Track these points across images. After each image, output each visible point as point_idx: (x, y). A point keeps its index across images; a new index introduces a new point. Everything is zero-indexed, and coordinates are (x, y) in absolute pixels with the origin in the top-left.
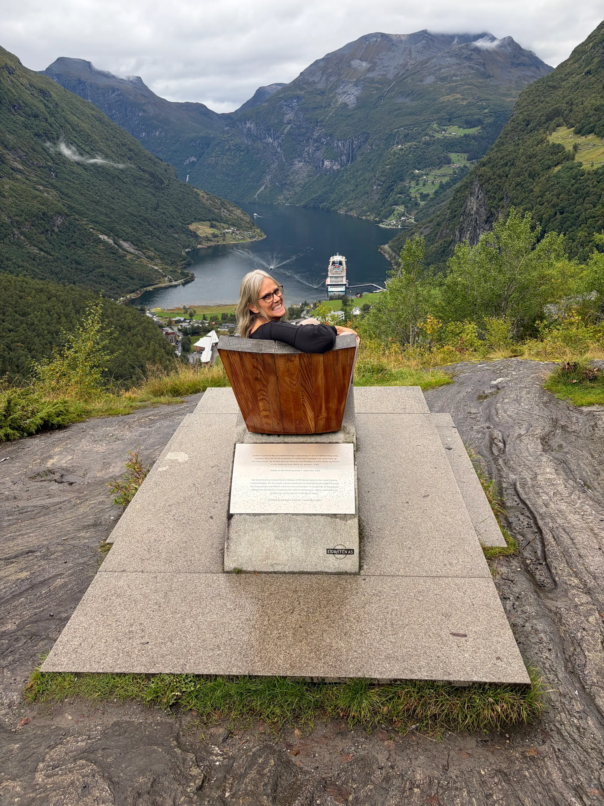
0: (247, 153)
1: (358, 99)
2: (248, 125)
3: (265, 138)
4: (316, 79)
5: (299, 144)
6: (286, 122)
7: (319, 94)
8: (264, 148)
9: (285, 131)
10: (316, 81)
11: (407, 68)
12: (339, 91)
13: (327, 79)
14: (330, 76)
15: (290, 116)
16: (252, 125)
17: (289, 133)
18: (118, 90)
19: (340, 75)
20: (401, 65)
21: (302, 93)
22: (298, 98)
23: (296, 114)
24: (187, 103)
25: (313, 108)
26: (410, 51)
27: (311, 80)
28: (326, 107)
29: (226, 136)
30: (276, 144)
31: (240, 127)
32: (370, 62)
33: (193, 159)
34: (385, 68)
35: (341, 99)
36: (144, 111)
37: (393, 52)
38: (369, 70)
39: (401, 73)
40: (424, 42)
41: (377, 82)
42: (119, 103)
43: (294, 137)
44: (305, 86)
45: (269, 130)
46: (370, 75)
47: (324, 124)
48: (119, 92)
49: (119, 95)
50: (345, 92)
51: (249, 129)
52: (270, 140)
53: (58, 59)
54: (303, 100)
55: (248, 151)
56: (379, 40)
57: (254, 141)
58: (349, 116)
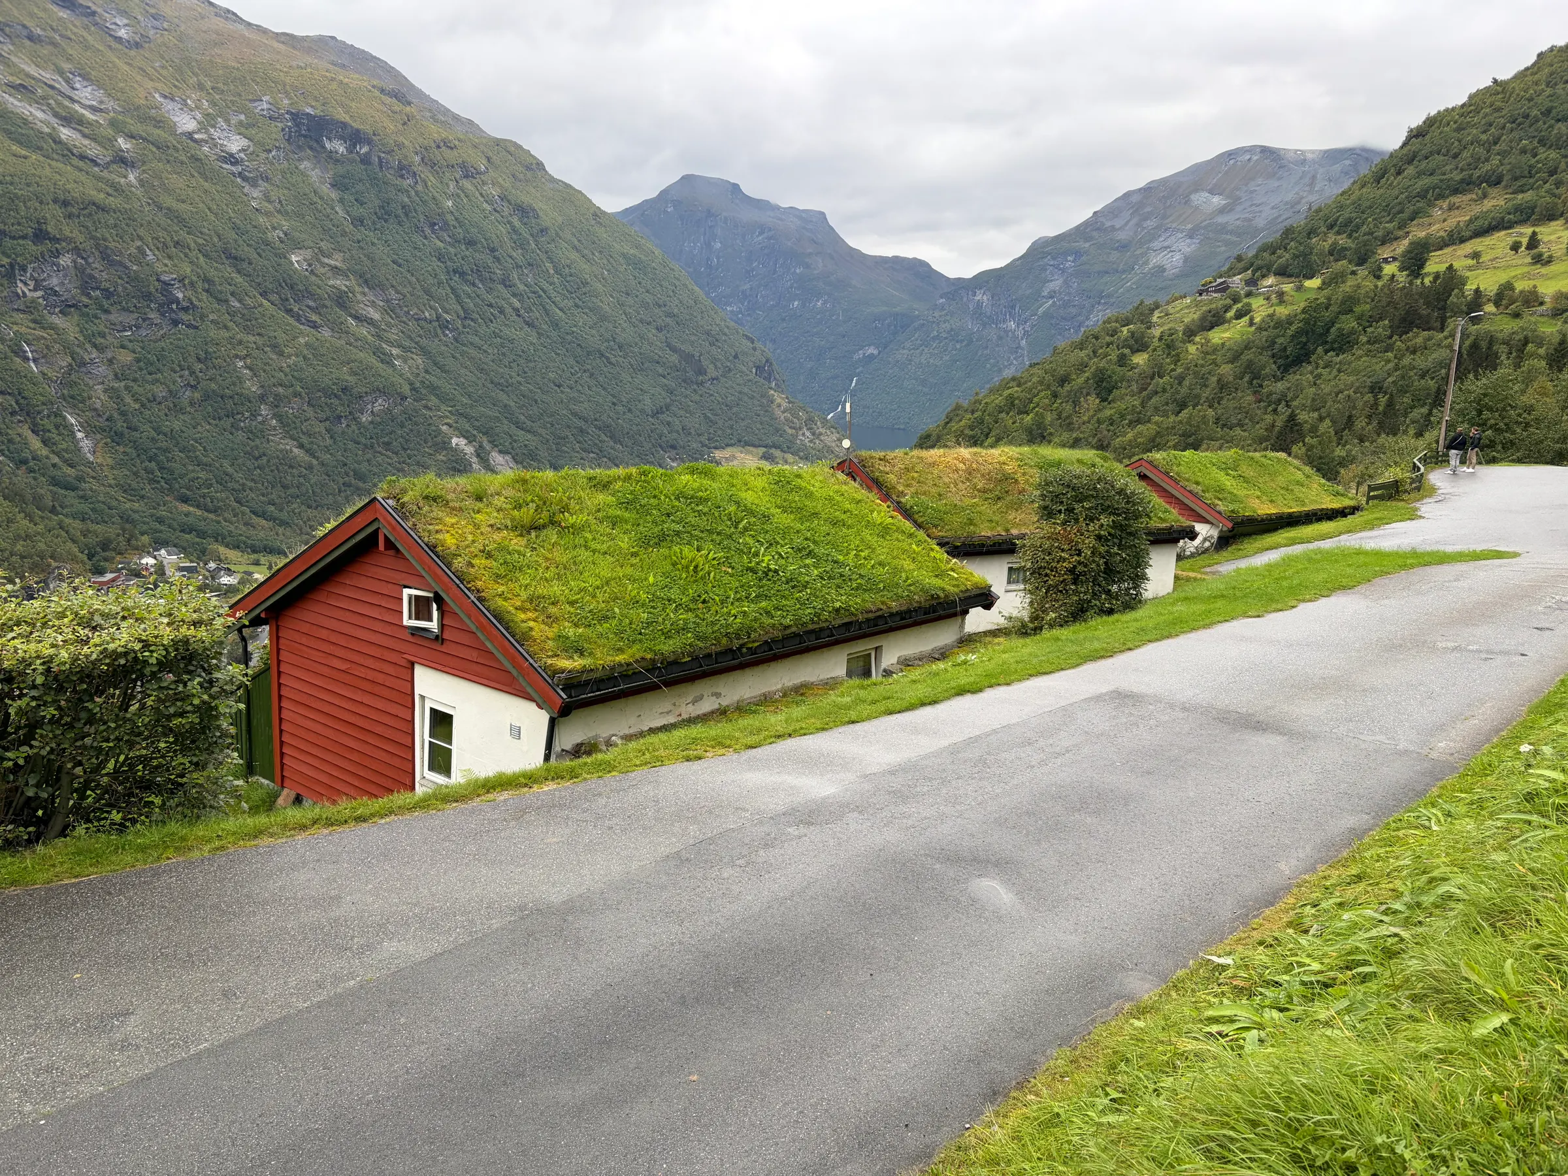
0: (968, 345)
1: (1186, 259)
2: (978, 298)
3: (1004, 321)
4: (1118, 223)
5: (1060, 334)
6: (1045, 293)
7: (1117, 249)
8: (1000, 338)
9: (1041, 310)
10: (1117, 227)
11: (1298, 207)
12: (1156, 244)
13: (1138, 225)
14: (1146, 219)
15: (1056, 284)
16: (985, 298)
17: (1047, 315)
18: (770, 230)
19: (1164, 217)
20: (1287, 203)
21: (1087, 245)
22: (1078, 254)
23: (1065, 282)
24: (897, 257)
25: (1099, 273)
26: (1314, 177)
27: (1108, 224)
28: (1124, 271)
29: (937, 314)
30: (1020, 333)
31: (965, 299)
32: (1228, 197)
33: (872, 350)
34: (1253, 208)
35: (1155, 260)
36: (807, 266)
37: (1280, 179)
38: (1222, 211)
39: (1284, 217)
40: (1348, 162)
41: (1231, 232)
42: (766, 251)
43: (1053, 322)
44: (1095, 234)
45: (1013, 307)
46: (1221, 219)
47: (1112, 300)
48: (771, 234)
49: (769, 238)
50: (1166, 248)
51: (979, 305)
52: (1012, 325)
53: (683, 178)
54: (1084, 258)
55: (970, 342)
56: (1255, 158)
57: (984, 325)
58: (1162, 289)
